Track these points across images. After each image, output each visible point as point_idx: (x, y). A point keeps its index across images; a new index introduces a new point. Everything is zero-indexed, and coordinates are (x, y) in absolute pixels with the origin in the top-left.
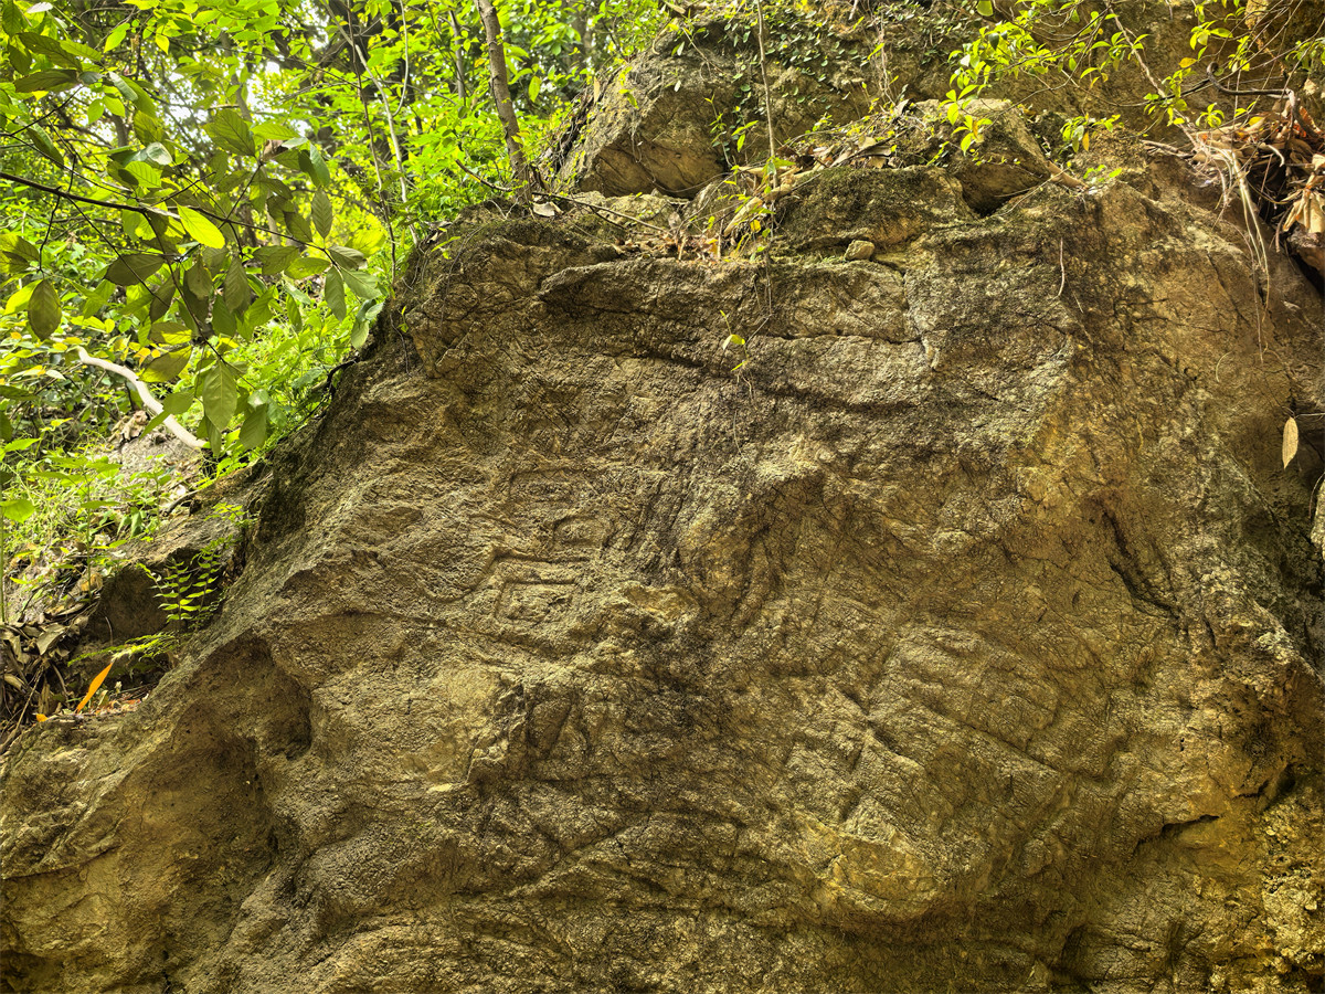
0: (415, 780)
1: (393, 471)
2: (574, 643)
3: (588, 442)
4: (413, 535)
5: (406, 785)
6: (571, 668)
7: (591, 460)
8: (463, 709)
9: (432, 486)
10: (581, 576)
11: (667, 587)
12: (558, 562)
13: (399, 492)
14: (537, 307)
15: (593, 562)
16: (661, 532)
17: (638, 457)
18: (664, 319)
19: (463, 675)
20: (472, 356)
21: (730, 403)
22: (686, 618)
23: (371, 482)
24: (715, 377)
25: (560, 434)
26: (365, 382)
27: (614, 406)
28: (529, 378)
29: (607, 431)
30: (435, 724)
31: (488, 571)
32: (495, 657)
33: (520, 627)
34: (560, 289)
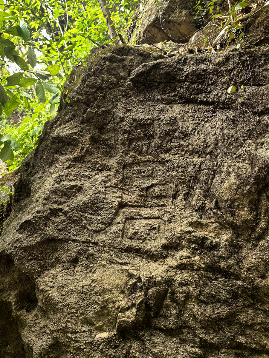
0: (89, 330)
1: (68, 168)
2: (165, 252)
3: (159, 147)
4: (79, 199)
5: (84, 334)
6: (166, 267)
7: (162, 155)
8: (110, 291)
9: (86, 174)
10: (163, 215)
11: (212, 220)
12: (150, 207)
13: (71, 177)
14: (129, 84)
15: (169, 207)
16: (205, 191)
17: (186, 152)
18: (192, 83)
19: (109, 272)
20: (100, 110)
21: (233, 121)
22: (226, 237)
23: (58, 174)
24: (223, 109)
25: (145, 144)
26: (52, 127)
27: (171, 128)
28: (128, 118)
29: (168, 141)
30: (96, 300)
31: (116, 214)
32: (125, 261)
33: (136, 244)
34: (139, 75)
